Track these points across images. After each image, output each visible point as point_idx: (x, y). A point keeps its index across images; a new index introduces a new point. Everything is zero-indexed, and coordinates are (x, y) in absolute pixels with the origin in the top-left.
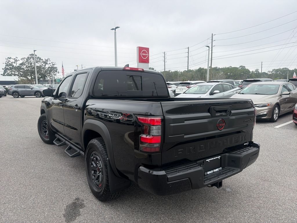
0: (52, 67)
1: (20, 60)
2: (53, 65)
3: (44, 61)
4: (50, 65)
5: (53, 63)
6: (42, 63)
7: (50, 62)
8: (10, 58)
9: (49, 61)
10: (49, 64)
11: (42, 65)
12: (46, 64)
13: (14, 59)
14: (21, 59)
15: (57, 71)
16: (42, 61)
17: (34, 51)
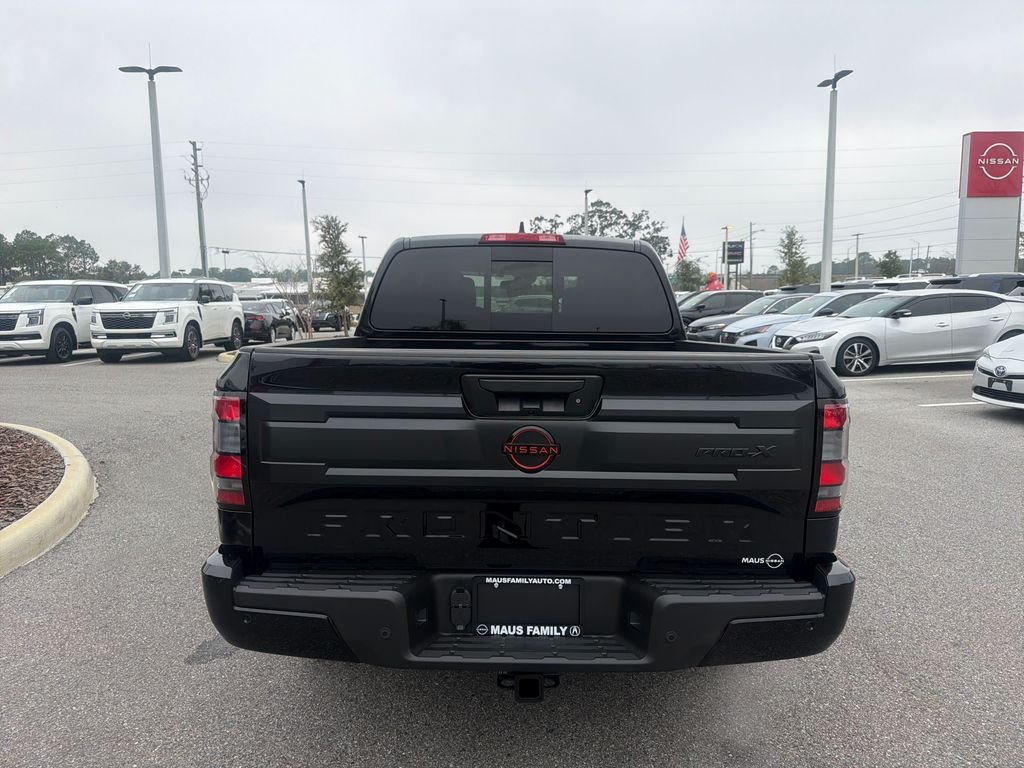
0: (652, 238)
1: (564, 221)
2: (657, 230)
3: (631, 219)
4: (646, 231)
5: (658, 226)
6: (626, 228)
7: (647, 222)
8: (542, 218)
9: (644, 217)
10: (647, 227)
11: (625, 232)
12: (634, 230)
13: (551, 221)
14: (569, 220)
15: (666, 248)
16: (622, 221)
17: (587, 192)
